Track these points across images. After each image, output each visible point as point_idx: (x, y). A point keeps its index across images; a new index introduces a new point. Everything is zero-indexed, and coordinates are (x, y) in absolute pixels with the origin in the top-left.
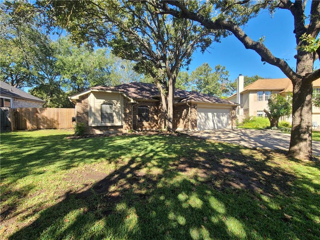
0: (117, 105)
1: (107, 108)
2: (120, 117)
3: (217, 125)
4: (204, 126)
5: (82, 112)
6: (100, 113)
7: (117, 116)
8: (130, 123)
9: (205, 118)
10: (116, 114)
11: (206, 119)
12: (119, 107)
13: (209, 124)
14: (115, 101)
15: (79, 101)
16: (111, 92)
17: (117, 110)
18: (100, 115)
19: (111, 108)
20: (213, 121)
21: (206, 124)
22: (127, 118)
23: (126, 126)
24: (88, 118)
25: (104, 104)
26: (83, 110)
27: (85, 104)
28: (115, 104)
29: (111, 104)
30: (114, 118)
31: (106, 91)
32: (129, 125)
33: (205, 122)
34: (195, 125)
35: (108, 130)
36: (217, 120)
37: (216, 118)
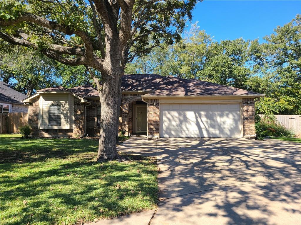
0: (65, 106)
1: (55, 109)
2: (68, 119)
3: (208, 131)
4: (176, 131)
5: (33, 115)
6: (47, 115)
7: (65, 118)
8: (81, 127)
9: (180, 120)
10: (64, 117)
11: (181, 122)
12: (68, 108)
13: (187, 129)
14: (63, 102)
15: (31, 104)
16: (55, 92)
17: (65, 112)
18: (47, 117)
19: (59, 109)
20: (198, 124)
21: (182, 128)
22: (78, 121)
23: (77, 130)
24: (38, 121)
25: (52, 105)
26: (34, 113)
27: (36, 107)
28: (64, 105)
29: (59, 105)
30: (62, 120)
31: (51, 92)
32: (80, 129)
33: (180, 125)
34: (154, 129)
35: (57, 133)
36: (207, 122)
37: (204, 119)
